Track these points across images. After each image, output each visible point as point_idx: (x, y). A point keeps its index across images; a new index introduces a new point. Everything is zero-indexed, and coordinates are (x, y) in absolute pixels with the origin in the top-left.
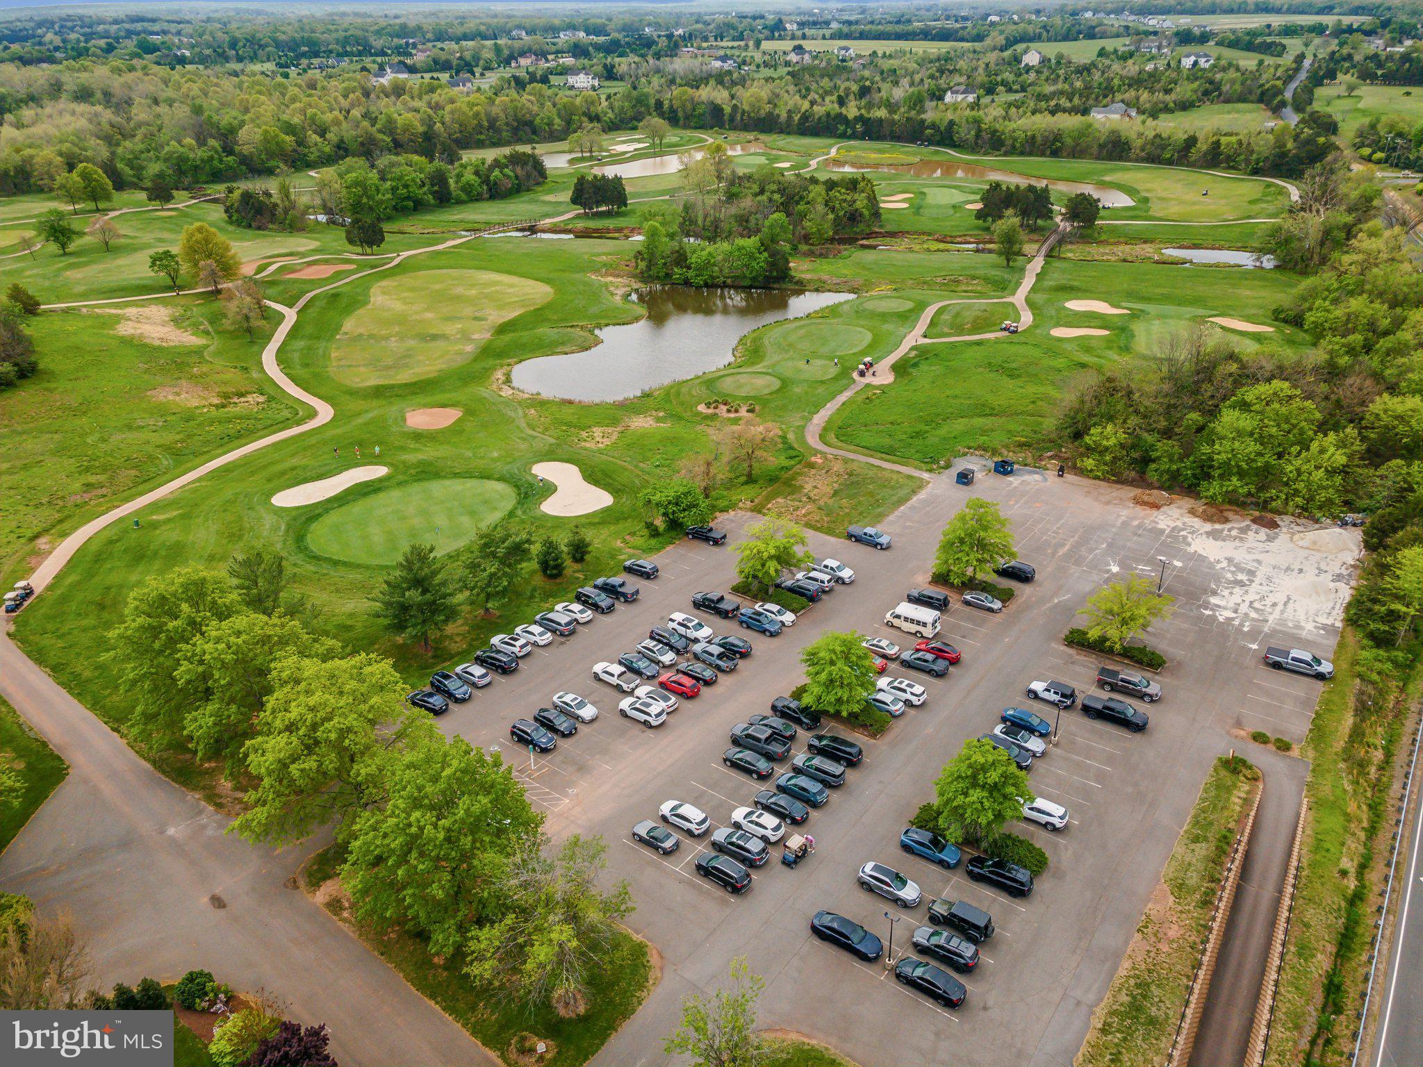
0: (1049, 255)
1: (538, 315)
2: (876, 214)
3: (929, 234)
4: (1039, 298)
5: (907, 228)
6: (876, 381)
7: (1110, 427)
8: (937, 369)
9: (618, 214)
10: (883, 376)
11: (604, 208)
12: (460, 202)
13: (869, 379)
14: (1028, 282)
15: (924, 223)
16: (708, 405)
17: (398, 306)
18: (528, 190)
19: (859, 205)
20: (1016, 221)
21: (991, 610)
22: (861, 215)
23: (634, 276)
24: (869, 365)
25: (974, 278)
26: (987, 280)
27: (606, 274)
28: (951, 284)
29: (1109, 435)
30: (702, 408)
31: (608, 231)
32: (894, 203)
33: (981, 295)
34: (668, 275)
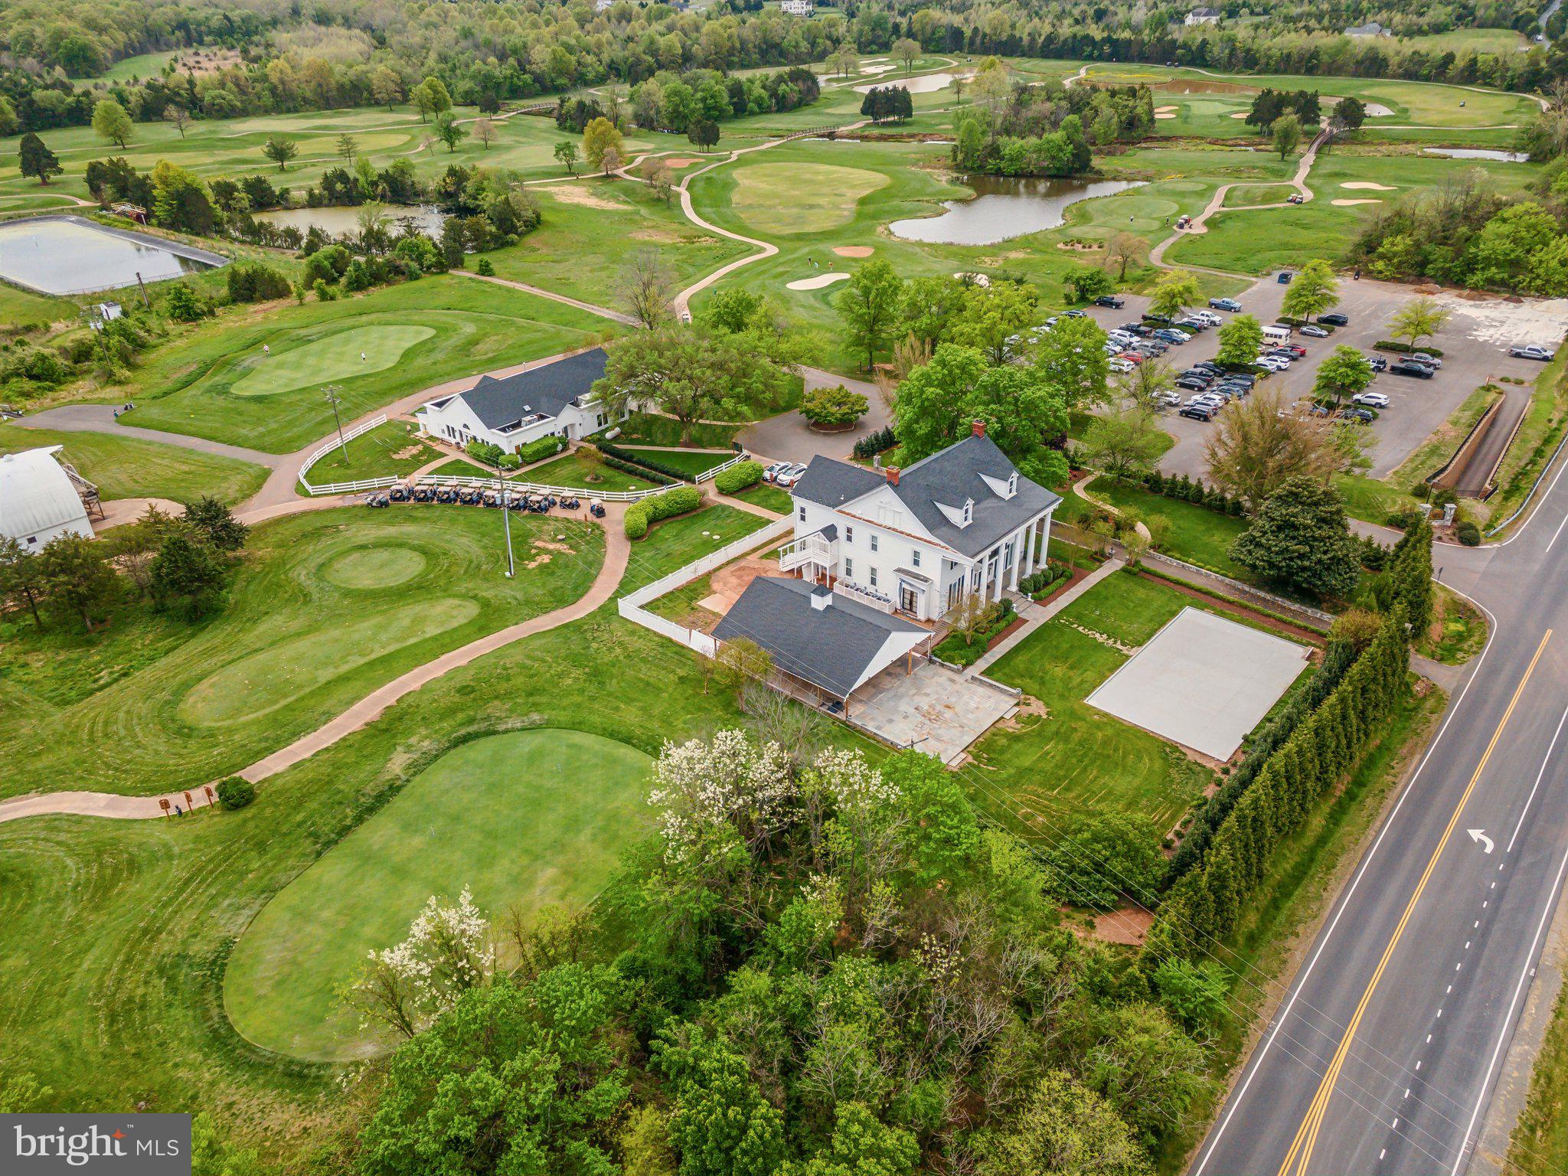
0: (1319, 151)
1: (886, 193)
2: (1152, 120)
3: (1202, 138)
4: (1316, 182)
5: (1178, 134)
6: (1192, 231)
7: (1399, 238)
8: (1240, 224)
9: (904, 124)
10: (1198, 228)
11: (891, 119)
12: (752, 114)
13: (1186, 230)
14: (1303, 172)
15: (1192, 129)
16: (1066, 244)
17: (765, 187)
18: (807, 105)
19: (1139, 110)
20: (1294, 117)
21: (1320, 336)
22: (1139, 120)
23: (949, 168)
24: (1187, 221)
25: (1254, 168)
26: (1265, 168)
27: (924, 167)
28: (1236, 172)
29: (1401, 243)
30: (1061, 246)
31: (902, 136)
32: (1164, 113)
33: (1265, 180)
34: (981, 167)
